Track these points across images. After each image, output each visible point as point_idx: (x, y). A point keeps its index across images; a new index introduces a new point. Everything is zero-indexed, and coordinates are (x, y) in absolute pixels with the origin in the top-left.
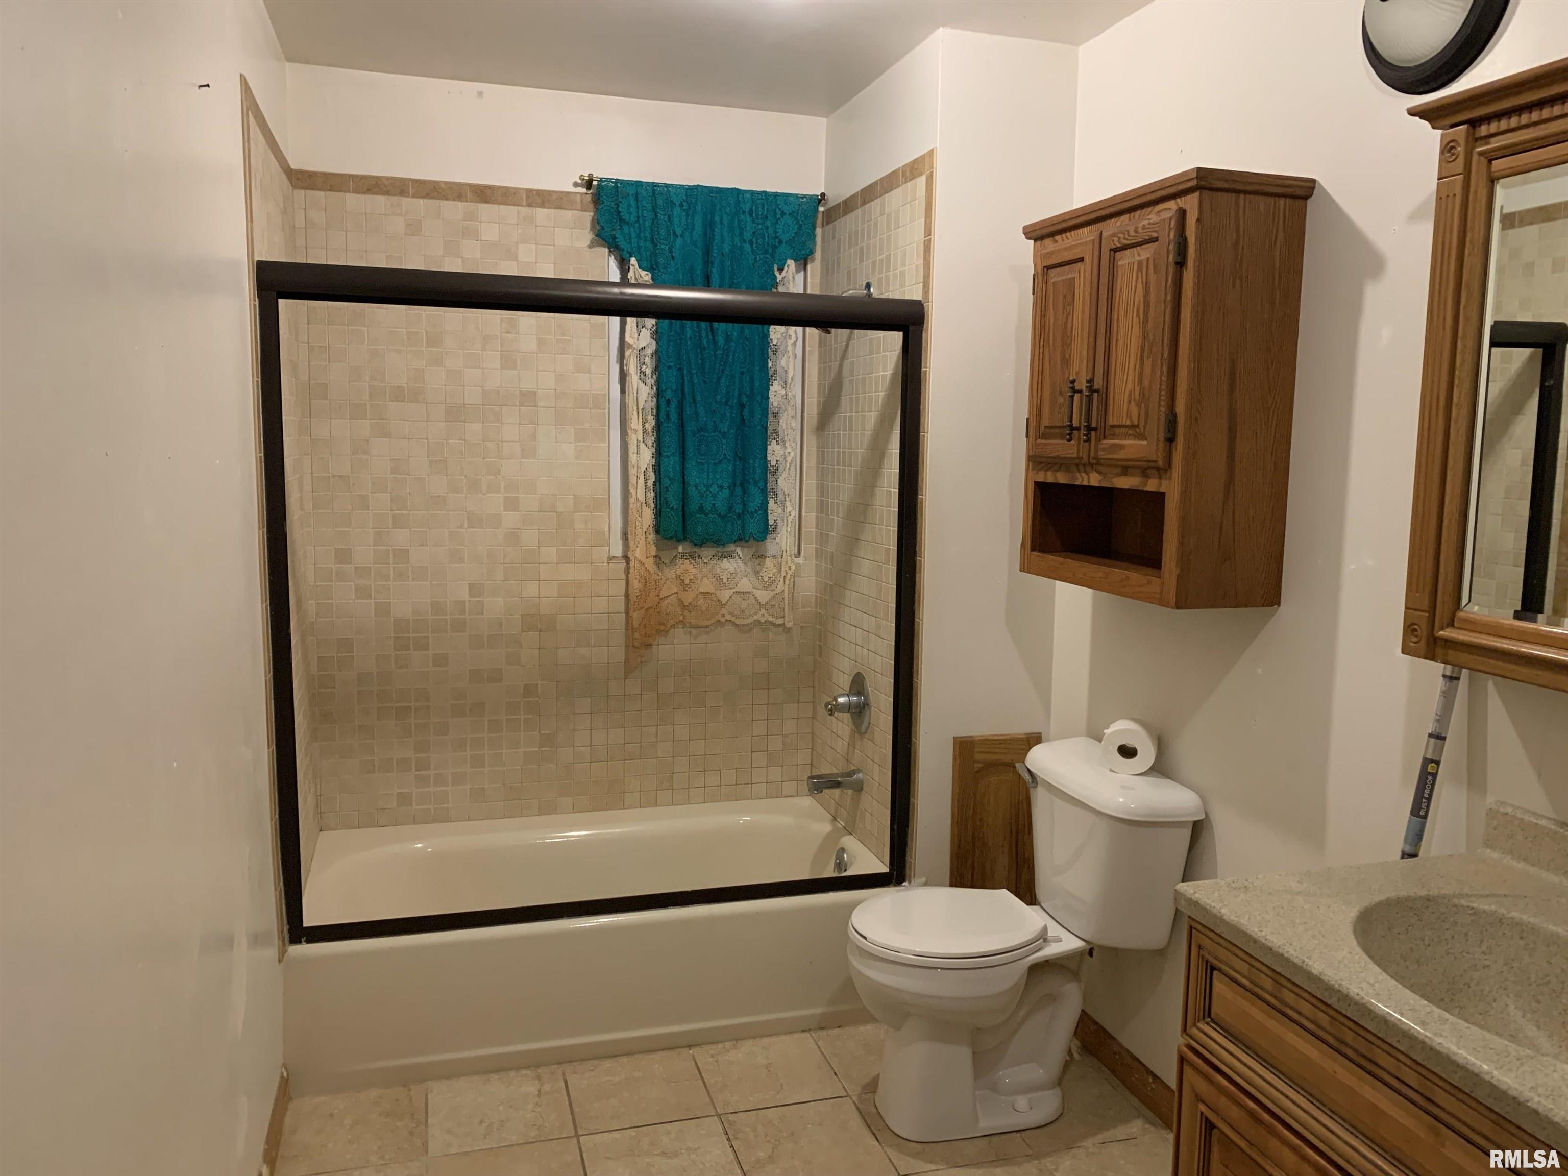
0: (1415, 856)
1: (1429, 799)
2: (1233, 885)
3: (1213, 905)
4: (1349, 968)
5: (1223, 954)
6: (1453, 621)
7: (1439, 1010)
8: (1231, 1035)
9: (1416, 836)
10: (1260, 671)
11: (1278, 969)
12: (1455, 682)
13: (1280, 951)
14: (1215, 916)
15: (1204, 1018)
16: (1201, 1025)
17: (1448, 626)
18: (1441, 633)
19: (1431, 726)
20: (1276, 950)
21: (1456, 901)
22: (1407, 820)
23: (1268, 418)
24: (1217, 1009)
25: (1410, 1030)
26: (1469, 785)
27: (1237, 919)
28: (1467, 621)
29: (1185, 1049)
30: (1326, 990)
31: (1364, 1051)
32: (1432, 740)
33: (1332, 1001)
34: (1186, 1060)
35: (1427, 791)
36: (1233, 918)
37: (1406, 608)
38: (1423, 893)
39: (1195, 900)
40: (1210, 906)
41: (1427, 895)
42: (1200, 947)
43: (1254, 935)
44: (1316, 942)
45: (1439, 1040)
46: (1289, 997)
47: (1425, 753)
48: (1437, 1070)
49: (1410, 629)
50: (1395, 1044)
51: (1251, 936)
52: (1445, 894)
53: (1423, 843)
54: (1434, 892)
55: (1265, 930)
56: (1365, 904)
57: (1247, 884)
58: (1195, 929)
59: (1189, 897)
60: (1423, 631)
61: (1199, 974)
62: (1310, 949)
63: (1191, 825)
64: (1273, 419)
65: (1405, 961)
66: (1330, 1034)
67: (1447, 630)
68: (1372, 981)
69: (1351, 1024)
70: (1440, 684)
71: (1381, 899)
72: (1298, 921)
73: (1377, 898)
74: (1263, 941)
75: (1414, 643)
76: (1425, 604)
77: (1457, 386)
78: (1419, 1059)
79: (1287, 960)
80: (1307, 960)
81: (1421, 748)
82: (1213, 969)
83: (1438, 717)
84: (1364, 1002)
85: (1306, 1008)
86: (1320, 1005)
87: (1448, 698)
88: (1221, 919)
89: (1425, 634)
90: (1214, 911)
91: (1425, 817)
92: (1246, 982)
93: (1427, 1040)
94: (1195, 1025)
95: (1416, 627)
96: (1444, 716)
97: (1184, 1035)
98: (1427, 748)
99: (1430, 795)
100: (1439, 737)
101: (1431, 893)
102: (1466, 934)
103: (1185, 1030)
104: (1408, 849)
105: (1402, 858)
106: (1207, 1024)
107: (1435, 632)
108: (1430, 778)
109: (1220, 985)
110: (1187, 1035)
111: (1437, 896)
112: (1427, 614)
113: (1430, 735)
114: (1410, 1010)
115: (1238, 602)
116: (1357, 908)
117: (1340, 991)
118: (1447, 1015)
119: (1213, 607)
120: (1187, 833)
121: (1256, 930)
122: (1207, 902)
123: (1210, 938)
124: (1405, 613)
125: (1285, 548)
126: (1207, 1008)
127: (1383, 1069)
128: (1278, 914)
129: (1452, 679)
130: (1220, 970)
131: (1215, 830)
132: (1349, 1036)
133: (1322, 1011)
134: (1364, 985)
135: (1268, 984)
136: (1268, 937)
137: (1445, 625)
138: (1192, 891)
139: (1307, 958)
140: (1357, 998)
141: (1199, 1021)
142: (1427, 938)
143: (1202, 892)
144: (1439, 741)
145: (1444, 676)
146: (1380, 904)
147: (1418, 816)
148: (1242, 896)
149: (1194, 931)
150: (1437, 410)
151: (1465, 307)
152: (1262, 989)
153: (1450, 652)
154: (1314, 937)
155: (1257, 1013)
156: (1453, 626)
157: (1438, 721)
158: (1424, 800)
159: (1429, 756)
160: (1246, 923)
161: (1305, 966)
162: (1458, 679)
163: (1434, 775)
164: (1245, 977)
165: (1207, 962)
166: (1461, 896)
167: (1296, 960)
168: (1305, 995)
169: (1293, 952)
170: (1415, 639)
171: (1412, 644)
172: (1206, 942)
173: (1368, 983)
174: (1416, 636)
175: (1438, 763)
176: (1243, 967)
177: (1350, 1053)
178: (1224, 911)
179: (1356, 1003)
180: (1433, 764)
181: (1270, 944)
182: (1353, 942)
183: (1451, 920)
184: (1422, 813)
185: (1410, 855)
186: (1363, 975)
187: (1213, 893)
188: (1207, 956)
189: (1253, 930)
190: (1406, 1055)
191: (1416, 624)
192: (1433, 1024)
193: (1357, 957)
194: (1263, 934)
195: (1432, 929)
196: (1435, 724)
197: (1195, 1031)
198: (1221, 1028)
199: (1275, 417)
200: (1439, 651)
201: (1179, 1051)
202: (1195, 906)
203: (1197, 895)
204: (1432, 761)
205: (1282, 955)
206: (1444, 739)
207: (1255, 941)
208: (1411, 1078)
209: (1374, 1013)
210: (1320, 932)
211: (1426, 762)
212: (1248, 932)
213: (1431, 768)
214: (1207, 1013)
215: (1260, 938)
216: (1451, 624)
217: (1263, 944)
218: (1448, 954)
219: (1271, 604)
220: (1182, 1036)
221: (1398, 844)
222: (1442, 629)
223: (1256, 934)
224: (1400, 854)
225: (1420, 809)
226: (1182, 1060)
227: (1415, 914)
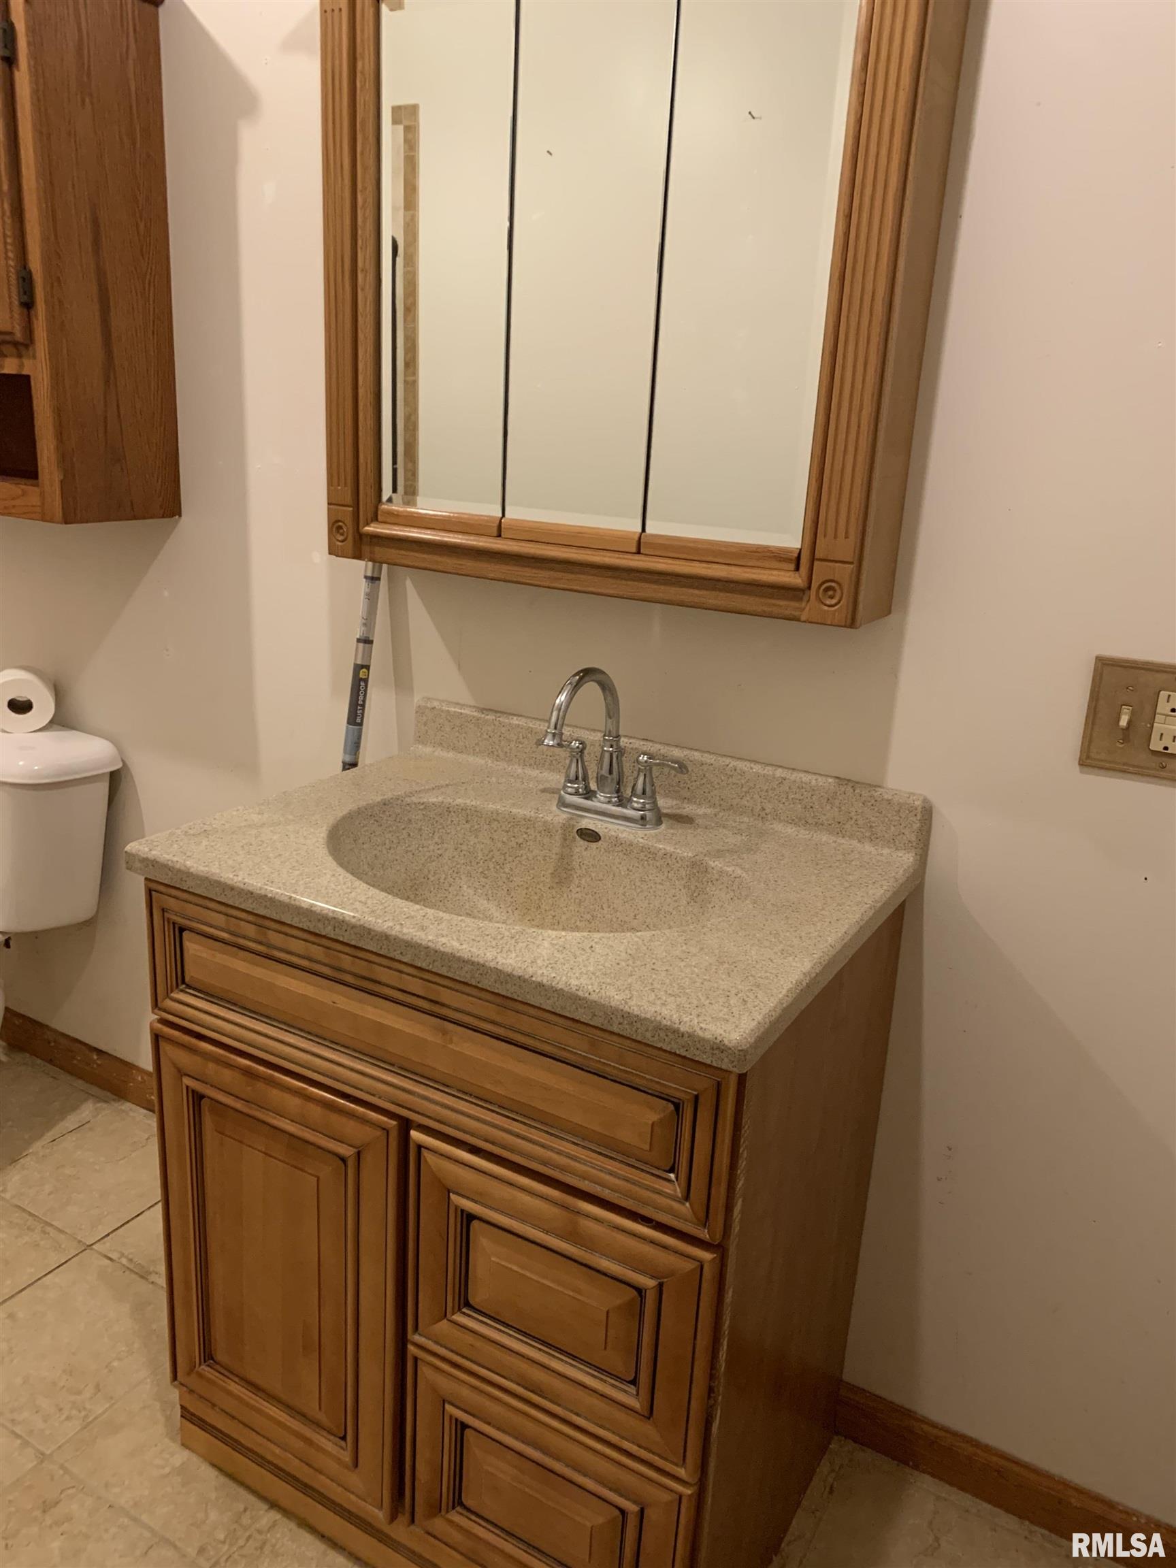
0: (354, 765)
1: (363, 706)
2: (192, 832)
3: (175, 859)
4: (338, 891)
5: (191, 910)
6: (377, 516)
7: (433, 911)
8: (213, 996)
9: (354, 744)
10: (166, 594)
11: (262, 912)
12: (377, 582)
13: (263, 892)
14: (179, 871)
15: (177, 986)
16: (178, 996)
17: (372, 521)
18: (367, 528)
19: (359, 630)
20: (258, 892)
21: (408, 800)
22: (345, 728)
23: (144, 289)
24: (191, 972)
25: (412, 939)
26: (396, 686)
27: (207, 869)
28: (390, 513)
29: (160, 1026)
30: (319, 920)
31: (364, 974)
32: (361, 645)
33: (328, 931)
34: (163, 1037)
35: (361, 698)
36: (201, 868)
37: (329, 504)
38: (379, 799)
39: (153, 858)
40: (172, 861)
41: (382, 800)
42: (163, 910)
43: (229, 882)
44: (298, 872)
45: (444, 940)
46: (275, 938)
47: (356, 659)
48: (444, 971)
49: (335, 527)
50: (398, 957)
51: (225, 884)
52: (399, 796)
53: (361, 750)
54: (389, 795)
55: (241, 873)
56: (331, 820)
57: (206, 827)
58: (155, 891)
59: (145, 856)
60: (348, 528)
61: (167, 940)
62: (294, 881)
63: (109, 775)
64: (149, 291)
65: (372, 869)
66: (325, 965)
67: (372, 525)
68: (363, 899)
69: (347, 949)
70: (363, 586)
71: (344, 813)
72: (271, 855)
73: (341, 813)
74: (242, 886)
75: (340, 541)
76: (348, 499)
77: (361, 248)
78: (424, 965)
79: (272, 900)
80: (294, 895)
81: (351, 654)
82: (182, 930)
83: (364, 621)
84: (362, 923)
85: (296, 946)
86: (312, 938)
87: (372, 598)
88: (189, 874)
89: (351, 531)
90: (178, 866)
91: (361, 724)
92: (225, 935)
93: (430, 944)
94: (167, 996)
95: (340, 524)
96: (369, 622)
97: (156, 1011)
98: (356, 655)
99: (364, 701)
100: (367, 641)
101: (386, 797)
102: (420, 830)
103: (156, 1005)
104: (348, 759)
105: (344, 769)
106: (182, 991)
107: (360, 528)
108: (362, 684)
109: (193, 947)
110: (160, 1009)
111: (392, 799)
112: (351, 509)
113: (359, 641)
114: (407, 918)
115: (134, 513)
116: (324, 828)
117: (335, 918)
118: (441, 914)
119: (108, 520)
120: (104, 787)
121: (231, 876)
122: (168, 857)
123: (175, 897)
124: (329, 509)
125: (179, 445)
126: (179, 974)
127: (388, 986)
128: (249, 853)
129: (373, 579)
130: (191, 930)
131: (136, 780)
132: (346, 962)
133: (314, 943)
134: (357, 905)
135: (250, 930)
136: (246, 880)
137: (369, 521)
138: (146, 849)
139: (294, 893)
140: (353, 921)
141: (172, 992)
142: (387, 841)
143: (159, 848)
144: (367, 645)
145: (366, 577)
146: (344, 818)
147: (355, 724)
148: (205, 843)
149: (153, 893)
150: (343, 272)
151: (362, 153)
152: (244, 937)
153: (377, 549)
154: (293, 868)
155: (240, 965)
156: (377, 520)
157: (365, 625)
158: (359, 708)
159: (359, 662)
160: (218, 871)
161: (293, 902)
162: (379, 579)
163: (366, 681)
164: (222, 930)
165: (174, 924)
166: (411, 794)
167: (282, 899)
168: (295, 932)
169: (275, 890)
170: (341, 538)
171: (340, 544)
172: (171, 903)
173: (360, 902)
174: (342, 534)
175: (368, 667)
176: (220, 920)
177: (349, 979)
178: (188, 863)
179: (354, 927)
180: (364, 670)
181: (250, 889)
182: (330, 862)
183: (406, 819)
184: (358, 720)
185: (350, 765)
186: (353, 894)
187: (172, 845)
188: (174, 918)
189: (228, 876)
190: (412, 966)
191: (339, 521)
192: (431, 927)
193: (341, 877)
194: (240, 879)
195: (390, 832)
196: (363, 628)
197: (169, 1004)
198: (199, 991)
199: (152, 288)
200: (366, 549)
201: (152, 1029)
202: (153, 866)
203: (153, 852)
204: (363, 667)
205: (266, 896)
206: (371, 642)
207: (232, 889)
208: (416, 986)
209: (374, 931)
210: (297, 861)
211: (358, 668)
212: (222, 880)
213: (362, 674)
214: (181, 980)
215: (238, 884)
216: (375, 518)
217: (242, 890)
218: (407, 852)
219: (172, 515)
220: (153, 1012)
221: (338, 755)
222: (368, 524)
223: (233, 880)
224: (341, 765)
225: (356, 716)
226: (157, 1038)
227: (375, 820)
